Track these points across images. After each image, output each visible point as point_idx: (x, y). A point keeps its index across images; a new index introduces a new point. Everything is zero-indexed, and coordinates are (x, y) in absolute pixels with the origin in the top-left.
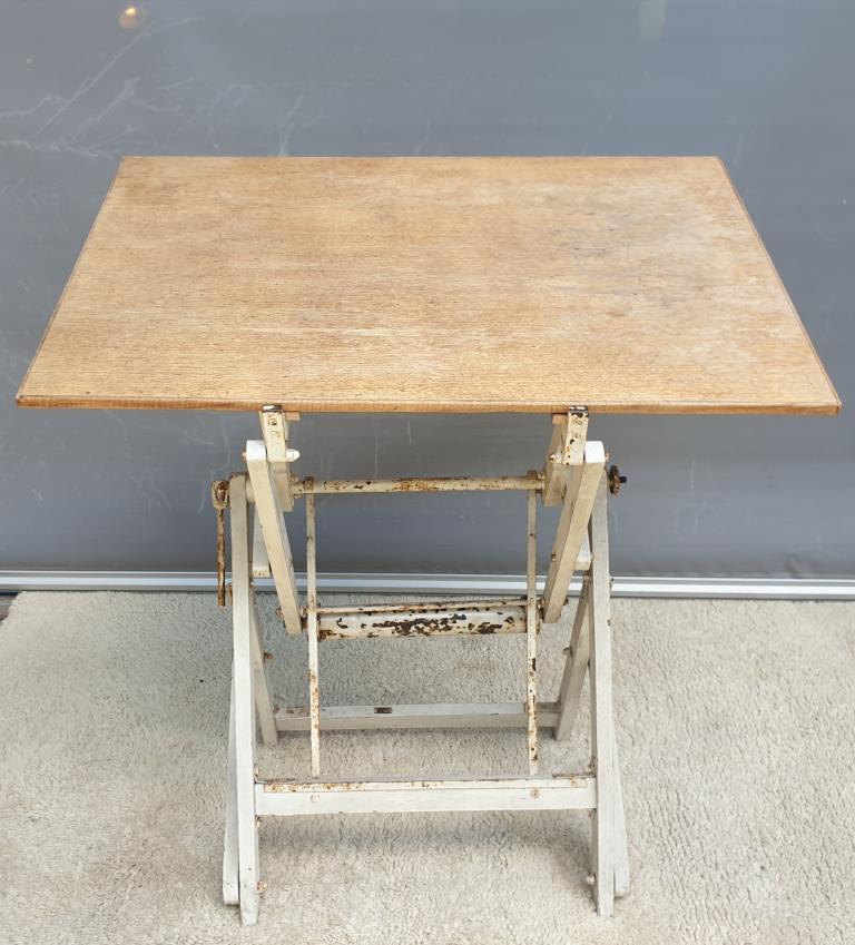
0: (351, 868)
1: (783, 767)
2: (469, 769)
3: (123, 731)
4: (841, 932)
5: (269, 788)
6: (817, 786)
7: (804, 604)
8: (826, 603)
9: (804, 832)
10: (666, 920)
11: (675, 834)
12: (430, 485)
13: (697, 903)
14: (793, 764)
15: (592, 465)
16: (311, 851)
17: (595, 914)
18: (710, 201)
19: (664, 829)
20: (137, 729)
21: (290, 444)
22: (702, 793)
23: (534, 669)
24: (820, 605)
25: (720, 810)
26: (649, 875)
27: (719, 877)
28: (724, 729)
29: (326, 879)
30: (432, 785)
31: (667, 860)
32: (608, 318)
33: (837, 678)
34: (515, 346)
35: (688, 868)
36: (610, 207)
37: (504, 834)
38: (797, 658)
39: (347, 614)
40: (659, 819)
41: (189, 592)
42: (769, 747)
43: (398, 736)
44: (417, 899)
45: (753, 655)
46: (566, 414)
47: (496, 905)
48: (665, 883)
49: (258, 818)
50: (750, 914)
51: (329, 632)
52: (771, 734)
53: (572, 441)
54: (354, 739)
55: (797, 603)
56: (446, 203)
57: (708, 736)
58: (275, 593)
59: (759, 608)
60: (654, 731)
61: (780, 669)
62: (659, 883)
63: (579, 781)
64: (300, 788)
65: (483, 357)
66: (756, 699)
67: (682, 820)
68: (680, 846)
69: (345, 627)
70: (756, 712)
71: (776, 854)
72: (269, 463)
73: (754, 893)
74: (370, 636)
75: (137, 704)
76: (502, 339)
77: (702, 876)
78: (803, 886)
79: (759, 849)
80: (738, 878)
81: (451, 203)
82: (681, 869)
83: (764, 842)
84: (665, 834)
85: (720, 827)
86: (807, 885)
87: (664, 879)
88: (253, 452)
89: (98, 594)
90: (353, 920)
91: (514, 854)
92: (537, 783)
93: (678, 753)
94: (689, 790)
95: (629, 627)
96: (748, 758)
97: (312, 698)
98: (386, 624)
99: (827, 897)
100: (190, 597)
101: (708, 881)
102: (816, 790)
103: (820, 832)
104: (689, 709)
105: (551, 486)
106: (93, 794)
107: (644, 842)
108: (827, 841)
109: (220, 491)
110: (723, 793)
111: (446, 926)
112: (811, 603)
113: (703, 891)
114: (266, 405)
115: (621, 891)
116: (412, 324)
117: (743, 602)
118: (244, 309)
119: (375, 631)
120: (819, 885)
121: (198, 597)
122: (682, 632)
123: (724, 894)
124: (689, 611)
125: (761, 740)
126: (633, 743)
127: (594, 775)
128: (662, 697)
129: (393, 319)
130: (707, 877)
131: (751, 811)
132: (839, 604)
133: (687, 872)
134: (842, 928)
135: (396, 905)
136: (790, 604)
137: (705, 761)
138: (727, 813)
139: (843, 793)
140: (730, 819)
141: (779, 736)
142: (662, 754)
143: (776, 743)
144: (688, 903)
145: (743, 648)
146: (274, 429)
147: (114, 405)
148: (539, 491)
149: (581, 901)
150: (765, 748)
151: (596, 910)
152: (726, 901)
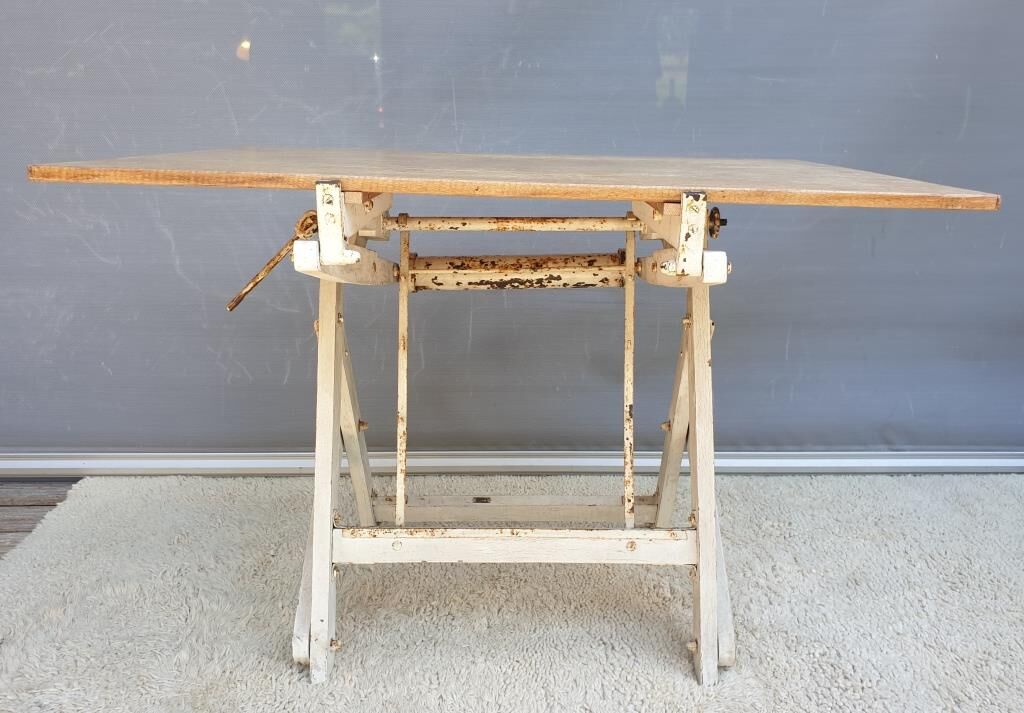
2: (588, 633)
7: (902, 477)
9: (1002, 690)
22: (864, 650)
24: (918, 477)
28: (864, 584)
42: (920, 601)
45: (871, 519)
52: (917, 588)
55: (895, 476)
59: (860, 480)
61: (902, 529)
66: (888, 556)
70: (894, 570)
89: (168, 478)
96: (902, 612)
100: (268, 482)
112: (910, 475)
117: (843, 476)
121: (276, 481)
122: (791, 499)
124: (792, 482)
125: (909, 594)
126: (771, 603)
131: (928, 668)
132: (937, 476)
136: (889, 478)
138: (901, 670)
140: (907, 677)
142: (806, 611)
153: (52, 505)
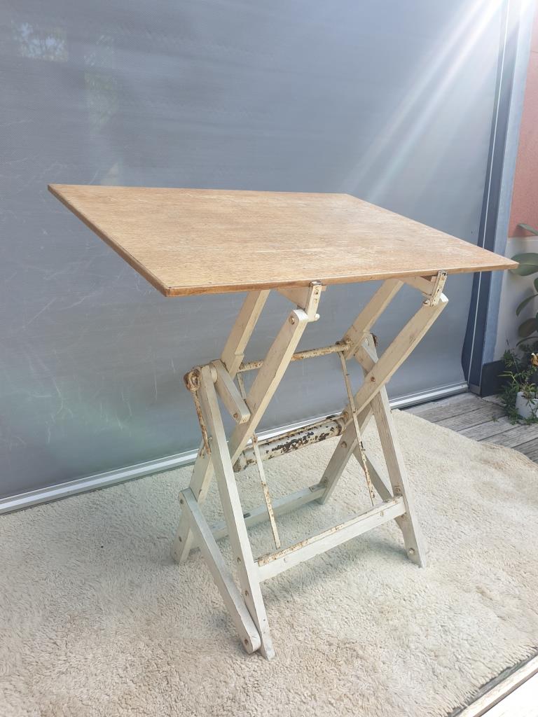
5: (262, 562)
30: (340, 527)
51: (251, 461)
63: (397, 499)
74: (271, 457)
88: (301, 316)
92: (383, 508)
98: (279, 448)
105: (357, 345)
109: (194, 378)
113: (448, 540)
114: (313, 281)
119: (273, 454)
127: (401, 495)
146: (316, 298)
151: (420, 567)
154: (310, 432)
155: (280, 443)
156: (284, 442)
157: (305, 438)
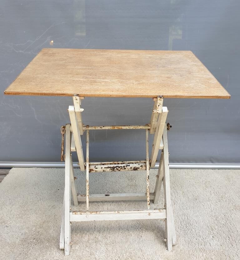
0: (97, 238)
1: (215, 210)
3: (36, 202)
4: (237, 255)
5: (74, 213)
6: (225, 215)
7: (215, 170)
8: (221, 170)
9: (223, 227)
10: (187, 252)
11: (188, 228)
12: (120, 127)
13: (196, 247)
14: (218, 209)
15: (164, 113)
16: (86, 234)
17: (167, 250)
18: (190, 58)
19: (184, 226)
20: (40, 202)
21: (81, 107)
22: (194, 217)
23: (149, 178)
24: (219, 170)
25: (199, 221)
26: (182, 239)
27: (201, 240)
28: (198, 200)
29: (90, 242)
30: (120, 212)
31: (186, 235)
32: (167, 78)
33: (226, 187)
34: (143, 83)
35: (192, 237)
36: (165, 59)
37: (140, 228)
38: (215, 183)
39: (97, 165)
40: (183, 224)
41: (57, 168)
42: (211, 204)
43: (111, 203)
44: (116, 247)
45: (204, 182)
46: (157, 98)
47: (139, 248)
48: (186, 241)
49: (71, 223)
50: (211, 250)
51: (92, 170)
52: (211, 201)
53: (159, 106)
54: (99, 204)
55: (213, 170)
56: (124, 57)
57: (194, 202)
58: (80, 168)
59: (204, 171)
60: (180, 201)
61: (211, 185)
62: (184, 241)
63: (161, 210)
64: (83, 213)
65: (134, 86)
66: (206, 192)
67: (189, 224)
68: (189, 231)
69: (97, 168)
70: (206, 196)
71: (216, 233)
72: (75, 113)
73: (211, 244)
74: (104, 171)
75: (41, 195)
76: (139, 82)
77: (196, 239)
78: (225, 242)
79: (211, 231)
80: (206, 240)
81: (125, 57)
82: (190, 237)
83: (212, 230)
84: (185, 228)
85: (200, 225)
86: (226, 242)
87: (186, 240)
88: (71, 108)
89: (33, 168)
90: (97, 253)
91: (143, 234)
92: (150, 211)
93: (186, 206)
94: (190, 216)
95: (172, 176)
96: (205, 207)
97: (87, 187)
98: (108, 168)
99: (232, 245)
101: (198, 241)
102: (225, 216)
103: (227, 227)
104: (188, 195)
105: (152, 127)
106: (25, 219)
107: (179, 230)
108: (230, 230)
109: (63, 129)
110: (200, 217)
111: (124, 255)
112: (217, 170)
113: (197, 243)
114: (75, 94)
115: (174, 243)
116: (115, 79)
117: (200, 170)
118: (71, 75)
119: (105, 169)
120: (230, 242)
122: (185, 176)
123: (203, 244)
124: (186, 172)
125: (208, 203)
126: (174, 204)
127: (165, 209)
128: (181, 192)
129: (110, 78)
130: (198, 239)
131: (208, 221)
132: (224, 170)
133: (192, 238)
134: (238, 254)
135: (110, 249)
136: (212, 170)
137: (194, 208)
138: (201, 222)
139: (232, 217)
140: (202, 223)
141: (213, 202)
142: (183, 207)
143: (212, 203)
144: (193, 247)
145: (201, 180)
146: (77, 101)
147: (32, 94)
148: (149, 129)
149: (163, 246)
150: (210, 205)
151: (167, 249)
152: (204, 246)
153: (5, 175)
154: (128, 164)
155: (110, 166)
156: (112, 166)
157: (124, 167)
